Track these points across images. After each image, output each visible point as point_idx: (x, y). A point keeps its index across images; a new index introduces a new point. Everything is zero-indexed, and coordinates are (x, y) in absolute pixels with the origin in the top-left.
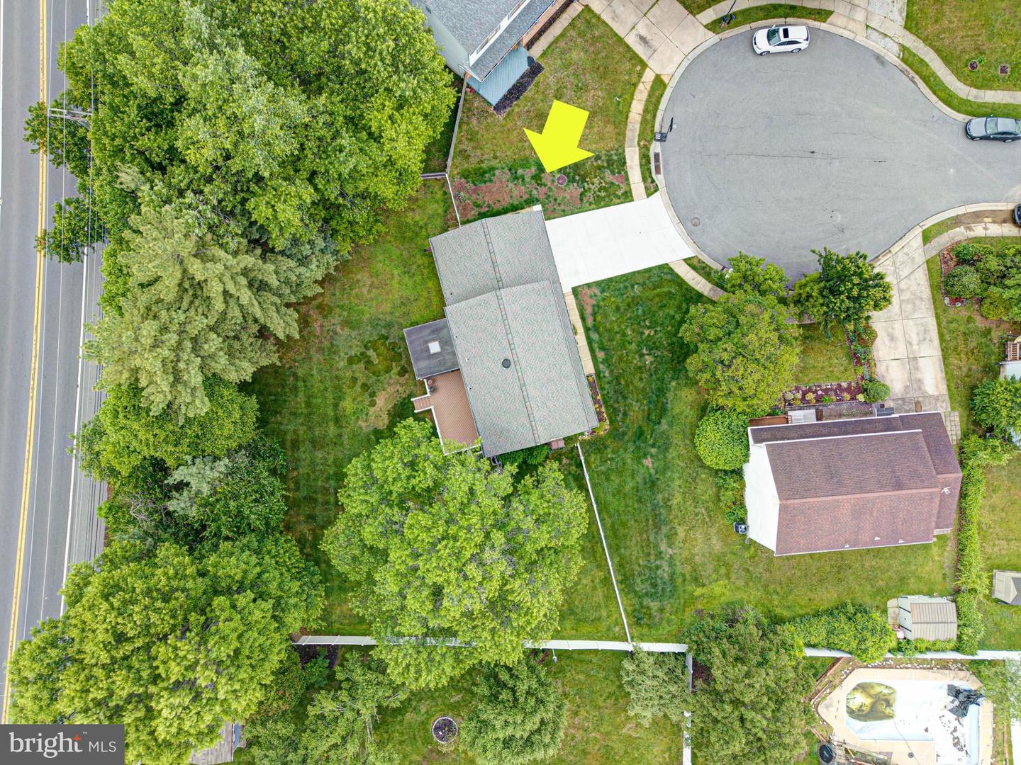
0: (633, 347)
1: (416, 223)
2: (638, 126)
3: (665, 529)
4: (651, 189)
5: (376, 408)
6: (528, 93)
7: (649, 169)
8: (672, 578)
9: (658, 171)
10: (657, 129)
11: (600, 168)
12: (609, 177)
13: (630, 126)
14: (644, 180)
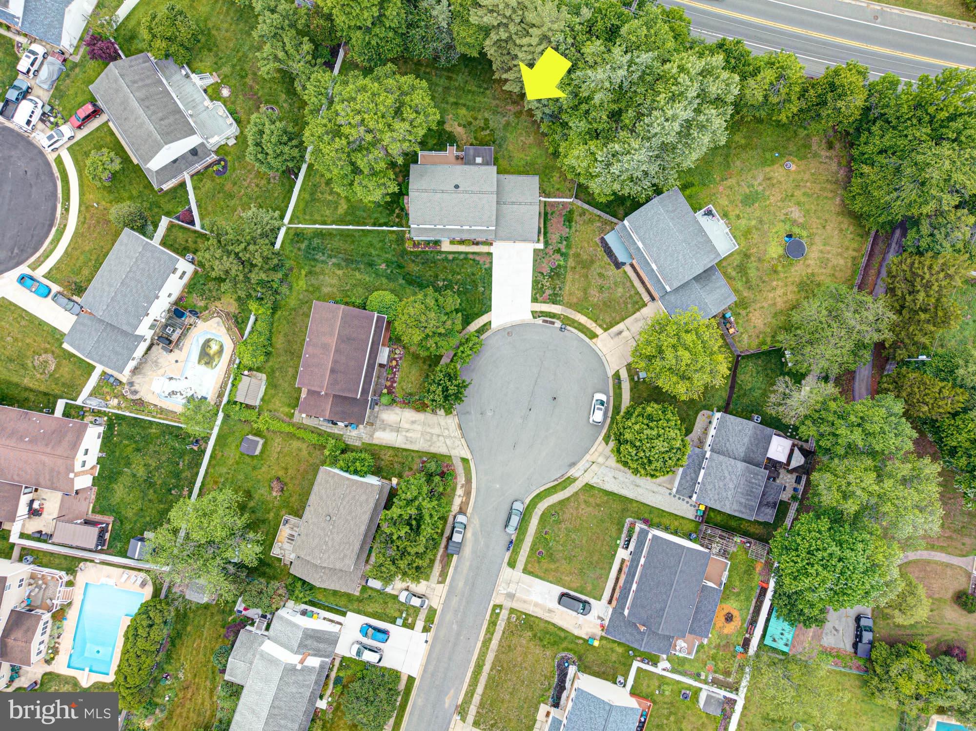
0: (450, 277)
1: (552, 177)
2: (572, 317)
3: (343, 264)
4: (535, 314)
5: (457, 126)
6: (606, 258)
7: (546, 316)
8: (315, 260)
9: (545, 321)
10: (568, 328)
11: (554, 288)
12: (549, 292)
13: (574, 312)
14: (541, 312)
